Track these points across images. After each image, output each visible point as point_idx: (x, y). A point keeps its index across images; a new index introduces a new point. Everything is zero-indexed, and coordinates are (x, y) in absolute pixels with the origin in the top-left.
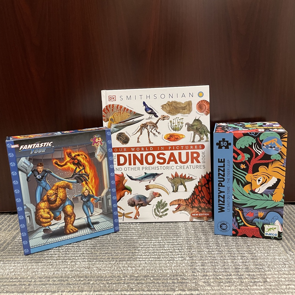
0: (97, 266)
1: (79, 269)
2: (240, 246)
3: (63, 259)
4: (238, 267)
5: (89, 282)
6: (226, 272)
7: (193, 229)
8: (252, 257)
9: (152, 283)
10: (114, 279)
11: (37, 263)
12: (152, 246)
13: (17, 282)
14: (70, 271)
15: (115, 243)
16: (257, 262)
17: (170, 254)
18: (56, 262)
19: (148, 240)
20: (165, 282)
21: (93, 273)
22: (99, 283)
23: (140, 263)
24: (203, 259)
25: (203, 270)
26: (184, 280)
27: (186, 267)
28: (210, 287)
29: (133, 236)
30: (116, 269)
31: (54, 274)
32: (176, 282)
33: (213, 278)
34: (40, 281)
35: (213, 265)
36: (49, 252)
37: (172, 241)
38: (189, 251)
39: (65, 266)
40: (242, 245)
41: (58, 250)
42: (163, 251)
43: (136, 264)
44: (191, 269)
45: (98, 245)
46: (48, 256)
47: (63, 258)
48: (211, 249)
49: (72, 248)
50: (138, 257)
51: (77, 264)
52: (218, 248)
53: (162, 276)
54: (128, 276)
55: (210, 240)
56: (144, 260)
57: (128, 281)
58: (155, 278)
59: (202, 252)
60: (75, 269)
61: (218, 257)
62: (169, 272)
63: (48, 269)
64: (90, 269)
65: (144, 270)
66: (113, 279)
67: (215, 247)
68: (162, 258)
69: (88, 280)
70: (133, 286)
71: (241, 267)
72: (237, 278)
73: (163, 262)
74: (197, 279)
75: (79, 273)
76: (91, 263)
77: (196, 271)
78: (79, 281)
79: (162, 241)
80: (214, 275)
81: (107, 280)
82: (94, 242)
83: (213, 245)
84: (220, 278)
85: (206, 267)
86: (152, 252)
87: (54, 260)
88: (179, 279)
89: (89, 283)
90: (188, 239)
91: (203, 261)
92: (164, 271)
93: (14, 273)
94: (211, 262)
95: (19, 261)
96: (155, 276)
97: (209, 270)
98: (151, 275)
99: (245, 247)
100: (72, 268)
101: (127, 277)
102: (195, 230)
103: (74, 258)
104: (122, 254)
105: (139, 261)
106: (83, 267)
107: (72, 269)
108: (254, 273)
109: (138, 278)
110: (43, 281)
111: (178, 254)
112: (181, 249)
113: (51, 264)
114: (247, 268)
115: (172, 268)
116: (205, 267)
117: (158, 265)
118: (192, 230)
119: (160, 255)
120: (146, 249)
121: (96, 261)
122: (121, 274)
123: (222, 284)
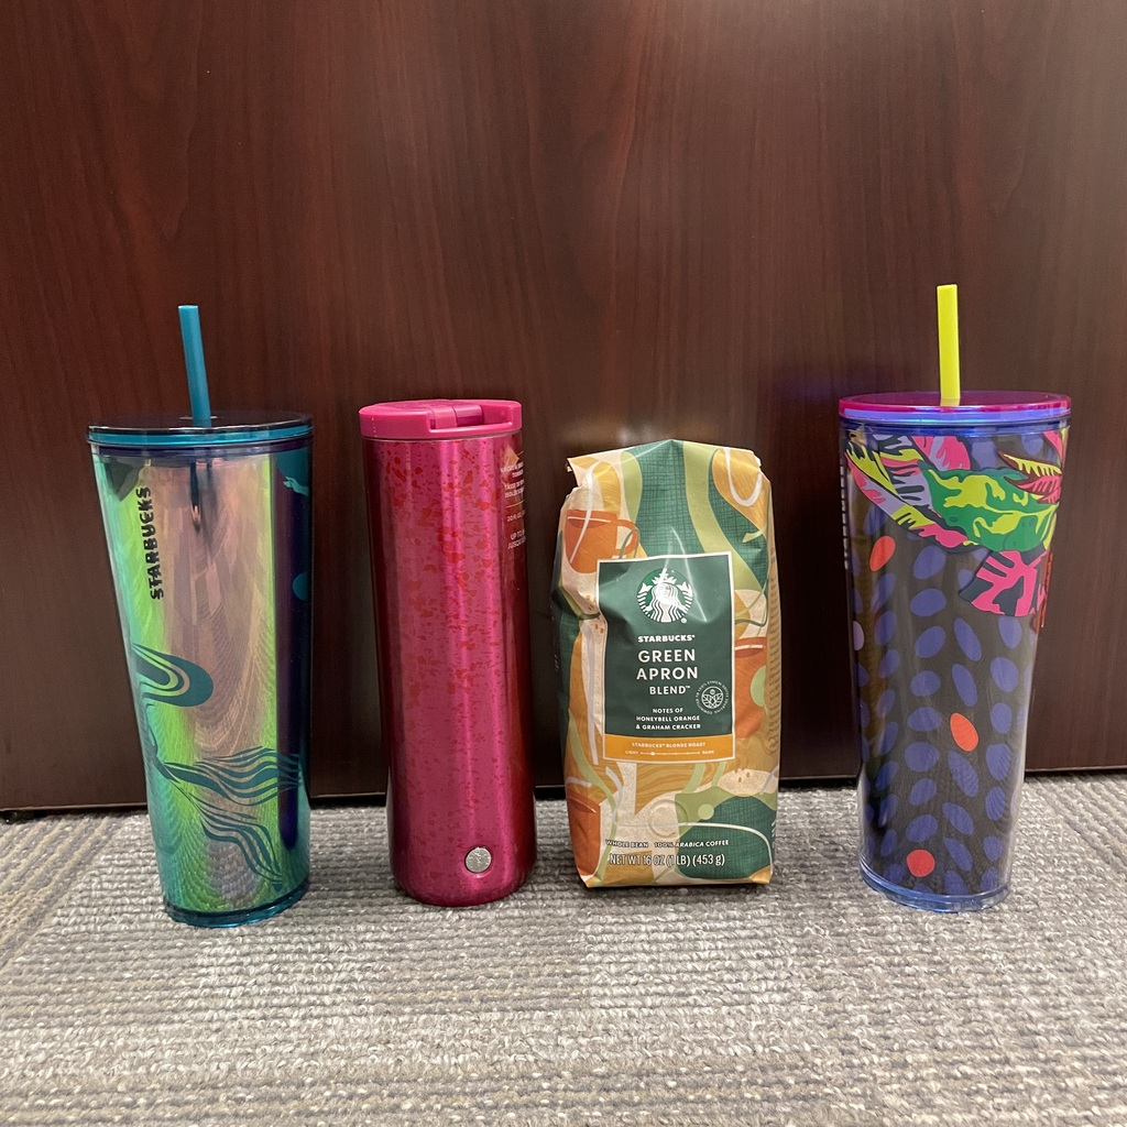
0: (423, 1032)
1: (342, 1048)
2: (1016, 940)
3: (266, 1005)
4: (1029, 1026)
5: (395, 1100)
6: (983, 1048)
7: (804, 877)
8: (1074, 984)
9: (674, 1101)
10: (507, 1087)
11: (150, 1023)
12: (646, 947)
13: (70, 1108)
14: (302, 1055)
15: (482, 935)
16: (1103, 1006)
17: (727, 977)
18: (235, 1019)
19: (622, 921)
20: (734, 1096)
21: (406, 1062)
22: (443, 1107)
23: (606, 1016)
24: (872, 996)
25: (883, 1042)
26: (811, 1086)
27: (808, 1030)
28: (933, 1113)
29: (554, 907)
30: (507, 1045)
31: (232, 1069)
32: (779, 1094)
33: (937, 1077)
34: (173, 1103)
35: (923, 1020)
36: (196, 977)
37: (724, 924)
38: (807, 966)
39: (279, 1036)
40: (1020, 935)
41: (237, 968)
42: (695, 965)
43: (591, 1021)
44: (831, 1038)
45: (410, 946)
46: (196, 992)
47: (264, 1002)
48: (896, 954)
49: (297, 956)
50: (594, 990)
51: (329, 1026)
52: (925, 950)
53: (713, 1072)
54: (566, 1074)
55: (882, 918)
56: (621, 1002)
57: (568, 1094)
58: (685, 1079)
59: (861, 966)
60: (324, 1045)
61: (932, 986)
62: (739, 1053)
63: (202, 1050)
64: (391, 1046)
65: (628, 1047)
66: (500, 1089)
67: (915, 948)
68: (698, 993)
69: (391, 1095)
70: (596, 1117)
71: (1040, 1026)
72: (1034, 1072)
73: (705, 1010)
74: (865, 1080)
75: (343, 1062)
76: (394, 1021)
77: (855, 1048)
78: (350, 1097)
79: (681, 926)
80: (937, 1062)
81: (473, 1094)
82: (391, 932)
83: (900, 938)
84: (966, 1076)
85: (896, 1030)
86: (651, 973)
87: (228, 1010)
88: (791, 1081)
89: (398, 1107)
90: (789, 917)
91: (874, 1005)
92: (721, 1050)
93: (51, 1069)
94: (909, 1010)
95: (66, 1016)
96: (683, 1070)
97: (911, 1041)
98: (663, 1067)
99: (1036, 944)
100: (310, 1041)
101: (560, 1076)
102: (811, 878)
103: (313, 998)
104: (523, 981)
105: (602, 1007)
106: (360, 1037)
107: (312, 1049)
108: (1104, 1051)
109: (610, 1083)
110: (187, 1103)
111: (760, 976)
112: (769, 957)
113: (214, 1026)
114: (1067, 1032)
115: (752, 1035)
116: (890, 1029)
117: (686, 1025)
118: (799, 881)
119: (685, 983)
120: (623, 960)
121: (413, 1013)
122: (535, 1067)
123: (980, 1099)
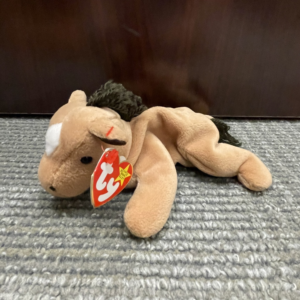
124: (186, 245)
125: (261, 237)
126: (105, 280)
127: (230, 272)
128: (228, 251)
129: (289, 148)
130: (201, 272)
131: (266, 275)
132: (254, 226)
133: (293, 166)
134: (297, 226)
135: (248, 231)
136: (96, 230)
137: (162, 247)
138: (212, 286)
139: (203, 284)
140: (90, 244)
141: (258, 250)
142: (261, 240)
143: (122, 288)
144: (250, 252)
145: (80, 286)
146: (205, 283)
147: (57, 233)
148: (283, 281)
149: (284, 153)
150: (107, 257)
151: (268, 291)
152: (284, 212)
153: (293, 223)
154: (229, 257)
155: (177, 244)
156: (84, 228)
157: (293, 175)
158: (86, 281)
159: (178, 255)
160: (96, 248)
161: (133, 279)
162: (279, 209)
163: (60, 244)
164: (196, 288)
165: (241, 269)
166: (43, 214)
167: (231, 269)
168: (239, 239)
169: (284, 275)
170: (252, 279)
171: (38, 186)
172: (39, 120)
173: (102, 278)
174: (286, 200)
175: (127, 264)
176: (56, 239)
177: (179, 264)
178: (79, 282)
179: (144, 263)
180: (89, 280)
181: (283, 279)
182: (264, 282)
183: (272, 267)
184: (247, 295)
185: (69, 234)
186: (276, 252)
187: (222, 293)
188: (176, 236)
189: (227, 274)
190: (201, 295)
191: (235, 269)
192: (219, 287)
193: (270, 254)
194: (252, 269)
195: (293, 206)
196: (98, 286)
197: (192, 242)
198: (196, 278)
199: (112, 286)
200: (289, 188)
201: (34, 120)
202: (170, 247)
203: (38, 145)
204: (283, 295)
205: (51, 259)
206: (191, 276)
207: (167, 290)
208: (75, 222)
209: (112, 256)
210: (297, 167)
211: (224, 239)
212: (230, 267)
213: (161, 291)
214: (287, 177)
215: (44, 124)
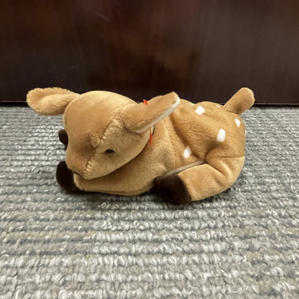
124: (147, 224)
125: (219, 215)
126: (63, 260)
127: (186, 248)
128: (187, 229)
129: (257, 133)
130: (159, 249)
131: (219, 250)
132: (214, 205)
133: (258, 150)
134: (254, 205)
135: (208, 210)
136: (60, 213)
137: (123, 228)
138: (168, 262)
139: (159, 260)
140: (53, 227)
141: (215, 228)
142: (219, 218)
143: (80, 266)
144: (208, 229)
145: (38, 266)
146: (162, 259)
147: (20, 218)
148: (235, 254)
149: (252, 138)
150: (68, 239)
151: (220, 263)
152: (245, 192)
153: (251, 201)
154: (187, 234)
155: (138, 224)
156: (47, 212)
157: (256, 158)
158: (45, 261)
159: (139, 234)
160: (57, 230)
161: (91, 258)
162: (240, 190)
163: (21, 227)
164: (152, 263)
165: (197, 245)
166: (7, 199)
167: (188, 245)
168: (198, 218)
169: (237, 249)
170: (206, 253)
171: (3, 173)
172: (10, 108)
173: (61, 258)
174: (247, 181)
175: (87, 244)
176: (18, 223)
177: (138, 243)
178: (37, 262)
179: (104, 242)
180: (47, 260)
181: (235, 253)
182: (217, 256)
183: (226, 242)
184: (200, 268)
185: (32, 218)
186: (232, 228)
187: (176, 267)
188: (138, 216)
189: (183, 250)
190: (156, 270)
191: (191, 245)
192: (175, 262)
193: (225, 231)
194: (207, 245)
195: (253, 186)
196: (56, 266)
197: (153, 221)
198: (153, 255)
199: (70, 265)
200: (252, 170)
201: (5, 108)
202: (131, 227)
203: (8, 133)
204: (234, 266)
205: (11, 242)
206: (149, 253)
207: (124, 267)
208: (38, 206)
209: (73, 237)
210: (262, 151)
211: (184, 218)
212: (187, 243)
213: (118, 267)
214: (251, 160)
215: (14, 112)
